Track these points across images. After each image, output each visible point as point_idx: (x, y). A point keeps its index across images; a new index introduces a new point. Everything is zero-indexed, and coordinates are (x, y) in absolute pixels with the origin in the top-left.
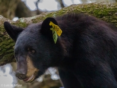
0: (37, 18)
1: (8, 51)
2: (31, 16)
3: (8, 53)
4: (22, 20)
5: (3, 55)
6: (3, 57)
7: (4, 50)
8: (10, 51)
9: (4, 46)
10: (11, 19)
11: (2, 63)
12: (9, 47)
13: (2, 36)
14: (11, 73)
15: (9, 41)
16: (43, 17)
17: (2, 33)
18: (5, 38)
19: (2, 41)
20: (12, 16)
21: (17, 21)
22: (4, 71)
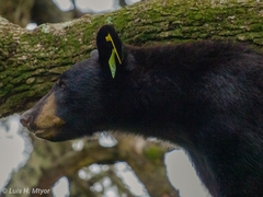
0: (75, 25)
1: (17, 89)
2: (63, 21)
3: (17, 92)
4: (46, 28)
5: (6, 97)
6: (8, 101)
7: (10, 85)
8: (22, 87)
9: (10, 78)
10: (23, 26)
11: (5, 111)
12: (18, 80)
13: (5, 59)
14: (21, 133)
15: (20, 69)
16: (87, 23)
17: (6, 53)
18: (12, 62)
19: (4, 70)
20: (24, 21)
21: (35, 30)
22: (8, 129)
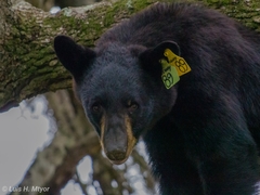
0: (96, 9)
1: (40, 71)
2: (85, 5)
3: (41, 74)
4: (68, 12)
5: (30, 79)
6: (32, 83)
7: (33, 68)
8: (45, 70)
9: (33, 61)
10: (47, 10)
11: (29, 93)
12: (41, 62)
13: (29, 42)
14: (46, 113)
15: (43, 51)
16: (107, 7)
17: (29, 36)
18: (35, 45)
19: (28, 52)
20: (48, 5)
21: (58, 13)
22: (33, 109)
